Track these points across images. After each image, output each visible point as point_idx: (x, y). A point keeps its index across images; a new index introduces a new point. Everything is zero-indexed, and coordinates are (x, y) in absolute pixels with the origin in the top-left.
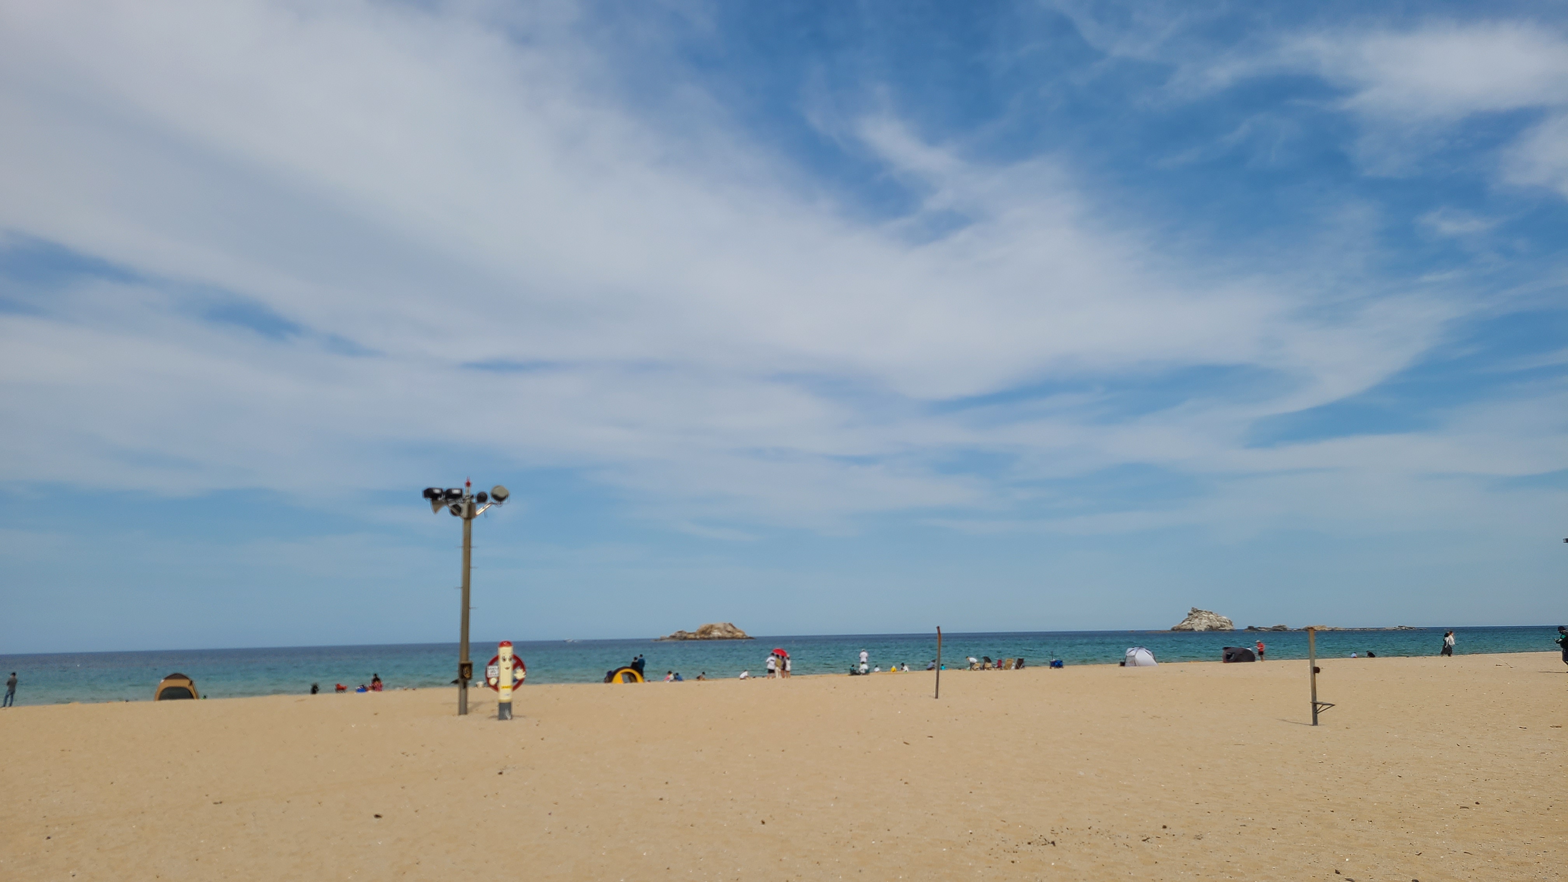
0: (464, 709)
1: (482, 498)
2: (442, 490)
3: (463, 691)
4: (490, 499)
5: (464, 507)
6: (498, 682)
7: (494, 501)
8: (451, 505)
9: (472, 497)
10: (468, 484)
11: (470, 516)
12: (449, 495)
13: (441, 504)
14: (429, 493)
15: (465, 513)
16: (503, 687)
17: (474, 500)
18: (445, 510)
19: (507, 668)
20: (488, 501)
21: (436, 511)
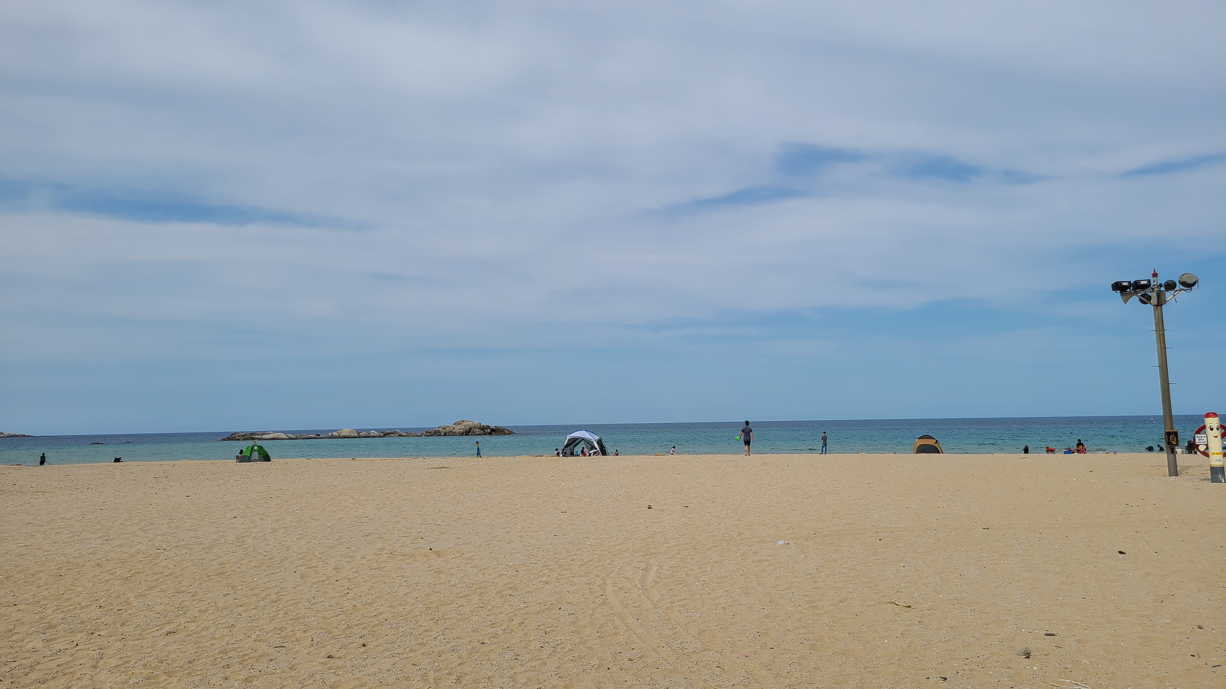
0: (1174, 471)
1: (1170, 286)
2: (1130, 282)
3: (1171, 456)
4: (1179, 286)
5: (1154, 295)
6: (1207, 448)
7: (1182, 287)
8: (1139, 294)
9: (1161, 285)
10: (1155, 275)
11: (1160, 303)
12: (1137, 286)
13: (1131, 295)
14: (1118, 287)
15: (1154, 300)
16: (1213, 454)
17: (1163, 289)
18: (1135, 300)
19: (1216, 437)
20: (1177, 288)
21: (1125, 302)
